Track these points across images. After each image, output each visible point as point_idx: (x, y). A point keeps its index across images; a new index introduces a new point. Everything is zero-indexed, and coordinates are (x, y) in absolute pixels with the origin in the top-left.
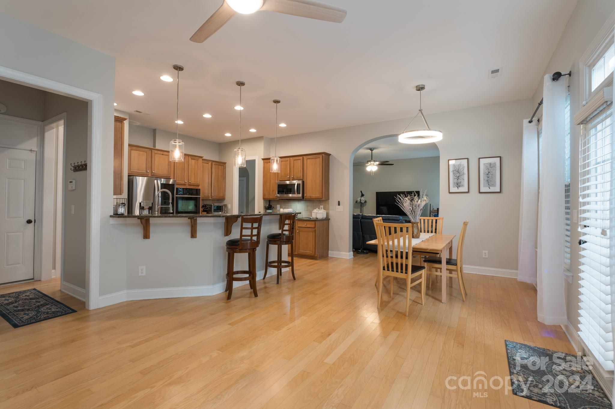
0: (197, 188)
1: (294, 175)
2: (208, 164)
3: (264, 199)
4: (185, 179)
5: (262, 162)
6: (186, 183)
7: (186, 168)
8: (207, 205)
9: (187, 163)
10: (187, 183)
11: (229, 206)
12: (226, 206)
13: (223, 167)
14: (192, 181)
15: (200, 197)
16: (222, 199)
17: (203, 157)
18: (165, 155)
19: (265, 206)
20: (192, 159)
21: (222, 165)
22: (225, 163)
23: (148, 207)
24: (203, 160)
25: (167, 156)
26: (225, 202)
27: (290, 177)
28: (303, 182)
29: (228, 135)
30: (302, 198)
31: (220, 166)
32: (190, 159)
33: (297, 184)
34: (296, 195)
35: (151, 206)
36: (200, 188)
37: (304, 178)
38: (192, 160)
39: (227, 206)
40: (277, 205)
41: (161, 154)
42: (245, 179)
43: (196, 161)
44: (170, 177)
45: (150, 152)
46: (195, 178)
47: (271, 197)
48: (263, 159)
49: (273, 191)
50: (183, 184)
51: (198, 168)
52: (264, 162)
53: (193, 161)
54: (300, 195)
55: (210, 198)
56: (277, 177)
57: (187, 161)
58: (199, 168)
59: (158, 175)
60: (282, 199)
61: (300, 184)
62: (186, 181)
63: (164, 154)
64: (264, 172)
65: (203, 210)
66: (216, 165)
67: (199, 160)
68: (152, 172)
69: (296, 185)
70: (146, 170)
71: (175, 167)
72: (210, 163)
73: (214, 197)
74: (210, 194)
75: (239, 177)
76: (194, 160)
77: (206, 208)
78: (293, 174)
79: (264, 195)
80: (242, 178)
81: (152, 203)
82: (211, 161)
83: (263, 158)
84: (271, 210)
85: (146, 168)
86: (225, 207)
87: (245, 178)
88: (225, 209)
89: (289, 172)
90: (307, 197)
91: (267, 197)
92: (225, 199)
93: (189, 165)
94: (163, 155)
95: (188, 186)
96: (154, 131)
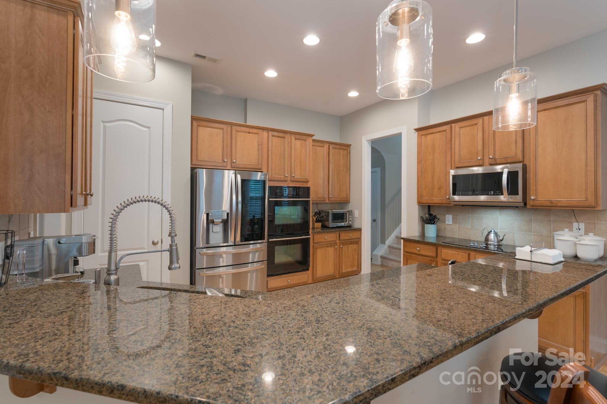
0: (305, 185)
1: (494, 154)
2: (323, 148)
3: (420, 203)
4: (286, 171)
5: (416, 134)
6: (286, 178)
7: (286, 154)
8: (322, 211)
9: (288, 146)
10: (289, 178)
11: (356, 213)
12: (350, 212)
13: (346, 152)
14: (298, 175)
15: (310, 200)
16: (346, 202)
17: (313, 135)
18: (252, 133)
19: (422, 217)
20: (296, 139)
21: (346, 147)
22: (349, 146)
23: (221, 220)
24: (314, 141)
25: (256, 135)
26: (350, 207)
27: (483, 159)
28: (525, 169)
29: (353, 94)
30: (522, 204)
31: (342, 150)
32: (293, 138)
33: (509, 173)
34: (503, 198)
35: (225, 217)
36: (308, 185)
37: (525, 159)
38: (297, 141)
39: (353, 212)
40: (447, 216)
41: (246, 132)
42: (378, 170)
43: (302, 141)
44: (261, 169)
45: (229, 128)
46: (301, 169)
47: (436, 200)
48: (417, 130)
49: (440, 188)
50: (282, 179)
51: (306, 154)
52: (418, 135)
53: (298, 143)
54: (519, 198)
55: (327, 201)
56: (449, 160)
57: (288, 144)
58: (308, 153)
59: (242, 166)
60: (462, 206)
61: (517, 172)
62: (287, 175)
63: (251, 131)
64: (419, 153)
65: (316, 219)
66: (335, 148)
67: (308, 139)
68: (232, 162)
69: (505, 177)
70: (223, 158)
71: (270, 153)
72: (326, 146)
73: (332, 199)
74: (327, 195)
75: (372, 168)
76: (300, 141)
77: (321, 216)
78: (491, 152)
79: (420, 196)
80: (375, 169)
81: (228, 214)
82: (328, 143)
83: (416, 127)
84: (434, 224)
85: (223, 156)
86: (349, 215)
87: (380, 168)
88: (349, 217)
89: (480, 148)
90: (536, 203)
91: (426, 200)
92: (349, 202)
93: (291, 148)
94: (249, 133)
95: (290, 183)
96: (246, 101)
